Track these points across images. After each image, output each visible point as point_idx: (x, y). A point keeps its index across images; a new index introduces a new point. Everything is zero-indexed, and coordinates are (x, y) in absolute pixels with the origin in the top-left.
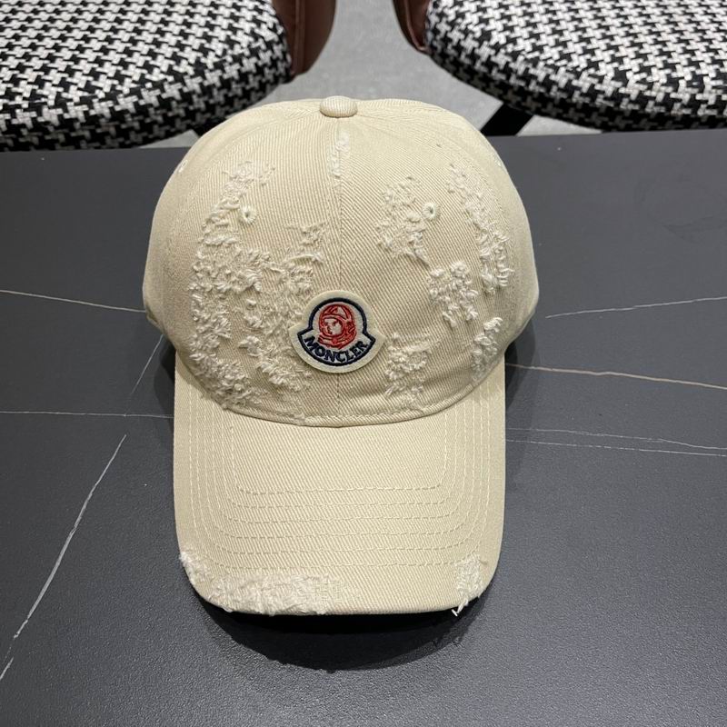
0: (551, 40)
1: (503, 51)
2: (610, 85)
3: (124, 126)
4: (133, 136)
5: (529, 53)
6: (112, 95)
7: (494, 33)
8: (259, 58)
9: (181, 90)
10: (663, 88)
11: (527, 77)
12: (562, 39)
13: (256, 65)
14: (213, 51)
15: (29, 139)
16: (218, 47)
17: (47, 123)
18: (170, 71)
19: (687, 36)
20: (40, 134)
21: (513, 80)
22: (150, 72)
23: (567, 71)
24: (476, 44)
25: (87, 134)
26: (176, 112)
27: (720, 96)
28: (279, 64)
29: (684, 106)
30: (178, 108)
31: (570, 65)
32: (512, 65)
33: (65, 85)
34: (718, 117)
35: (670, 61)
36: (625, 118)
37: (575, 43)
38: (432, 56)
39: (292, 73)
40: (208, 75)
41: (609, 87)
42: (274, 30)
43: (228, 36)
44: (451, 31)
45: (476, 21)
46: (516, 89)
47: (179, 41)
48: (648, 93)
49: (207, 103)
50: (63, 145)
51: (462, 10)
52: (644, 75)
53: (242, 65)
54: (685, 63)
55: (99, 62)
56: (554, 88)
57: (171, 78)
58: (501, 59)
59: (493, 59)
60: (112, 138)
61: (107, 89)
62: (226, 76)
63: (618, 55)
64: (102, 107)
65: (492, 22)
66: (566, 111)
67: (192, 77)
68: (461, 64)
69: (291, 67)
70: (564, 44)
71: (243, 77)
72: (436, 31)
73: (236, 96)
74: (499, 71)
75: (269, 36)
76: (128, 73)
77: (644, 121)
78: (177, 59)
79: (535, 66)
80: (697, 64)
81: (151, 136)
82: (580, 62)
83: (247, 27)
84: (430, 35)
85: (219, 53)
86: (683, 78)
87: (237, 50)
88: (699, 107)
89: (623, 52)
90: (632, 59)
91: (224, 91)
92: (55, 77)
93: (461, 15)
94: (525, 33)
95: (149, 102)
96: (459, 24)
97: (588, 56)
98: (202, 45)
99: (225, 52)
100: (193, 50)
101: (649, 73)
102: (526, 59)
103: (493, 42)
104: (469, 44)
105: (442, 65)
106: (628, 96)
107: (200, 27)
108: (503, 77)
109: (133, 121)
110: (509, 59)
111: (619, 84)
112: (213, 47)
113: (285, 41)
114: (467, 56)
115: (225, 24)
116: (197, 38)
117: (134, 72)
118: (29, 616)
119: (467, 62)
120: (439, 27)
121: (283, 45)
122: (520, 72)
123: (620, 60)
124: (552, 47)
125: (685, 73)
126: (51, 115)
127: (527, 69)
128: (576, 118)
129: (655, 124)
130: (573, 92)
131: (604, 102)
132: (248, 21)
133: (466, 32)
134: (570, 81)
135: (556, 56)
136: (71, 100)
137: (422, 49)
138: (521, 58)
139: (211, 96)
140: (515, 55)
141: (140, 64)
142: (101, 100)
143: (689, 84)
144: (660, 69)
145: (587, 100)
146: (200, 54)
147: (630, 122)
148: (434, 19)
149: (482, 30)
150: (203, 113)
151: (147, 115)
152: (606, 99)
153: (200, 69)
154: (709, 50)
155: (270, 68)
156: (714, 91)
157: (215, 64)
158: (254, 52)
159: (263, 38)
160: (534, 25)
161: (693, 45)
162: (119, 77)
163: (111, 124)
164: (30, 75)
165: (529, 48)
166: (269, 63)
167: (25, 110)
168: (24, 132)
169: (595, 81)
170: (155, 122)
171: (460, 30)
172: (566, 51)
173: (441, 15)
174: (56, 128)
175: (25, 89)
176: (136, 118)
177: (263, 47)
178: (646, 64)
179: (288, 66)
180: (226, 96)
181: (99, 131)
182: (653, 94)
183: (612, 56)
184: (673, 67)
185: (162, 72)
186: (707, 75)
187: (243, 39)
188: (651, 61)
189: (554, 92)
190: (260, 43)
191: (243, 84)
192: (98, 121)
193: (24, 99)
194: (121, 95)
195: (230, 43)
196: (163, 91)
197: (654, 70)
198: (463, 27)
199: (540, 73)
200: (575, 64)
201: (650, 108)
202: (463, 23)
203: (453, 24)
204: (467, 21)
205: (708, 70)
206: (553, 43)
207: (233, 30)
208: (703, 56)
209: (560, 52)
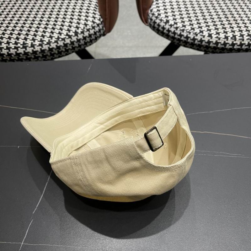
1: (173, 27)
2: (206, 38)
3: (53, 53)
4: (55, 56)
6: (49, 43)
7: (170, 21)
8: (95, 29)
9: (70, 41)
10: (223, 40)
11: (181, 35)
12: (192, 23)
13: (94, 32)
14: (80, 28)
15: (22, 57)
16: (82, 26)
17: (28, 52)
18: (67, 35)
19: (231, 22)
20: (26, 56)
21: (176, 36)
23: (193, 34)
24: (164, 24)
25: (41, 55)
27: (241, 42)
28: (101, 31)
29: (230, 45)
30: (70, 46)
31: (194, 32)
32: (176, 31)
33: (34, 40)
34: (241, 49)
35: (226, 31)
36: (211, 49)
37: (196, 24)
38: (150, 27)
39: (105, 33)
40: (79, 35)
42: (99, 20)
43: (85, 23)
44: (156, 19)
45: (164, 16)
46: (177, 39)
47: (69, 25)
48: (218, 41)
49: (79, 44)
50: (33, 59)
51: (160, 13)
52: (217, 35)
53: (90, 32)
54: (230, 31)
55: (44, 32)
57: (67, 37)
58: (172, 29)
59: (170, 29)
60: (49, 56)
61: (47, 41)
62: (84, 36)
63: (209, 29)
64: (46, 47)
65: (169, 17)
66: (193, 46)
67: (74, 36)
68: (160, 30)
69: (105, 31)
70: (192, 25)
71: (90, 36)
72: (151, 19)
73: (88, 42)
74: (172, 33)
75: (98, 22)
76: (54, 36)
77: (217, 50)
78: (69, 30)
79: (183, 32)
80: (234, 32)
81: (61, 55)
82: (197, 31)
83: (91, 19)
84: (149, 20)
85: (82, 28)
87: (88, 27)
88: (234, 46)
89: (211, 28)
90: (214, 30)
91: (84, 40)
92: (30, 37)
93: (159, 15)
94: (180, 21)
95: (60, 45)
96: (159, 18)
97: (200, 29)
98: (77, 26)
99: (84, 28)
100: (74, 27)
101: (219, 35)
103: (170, 24)
104: (162, 24)
105: (153, 30)
106: (212, 42)
107: (76, 19)
108: (173, 35)
109: (55, 51)
110: (175, 29)
111: (209, 38)
112: (80, 26)
113: (103, 23)
114: (161, 28)
115: (84, 18)
116: (75, 23)
117: (56, 35)
118: (37, 207)
119: (162, 30)
122: (179, 34)
124: (188, 26)
125: (230, 35)
126: (29, 50)
127: (181, 33)
128: (196, 48)
129: (221, 51)
130: (195, 40)
132: (91, 17)
133: (161, 20)
134: (194, 37)
135: (190, 29)
136: (36, 45)
137: (147, 24)
138: (179, 29)
139: (80, 42)
140: (177, 28)
141: (57, 32)
142: (46, 45)
143: (232, 38)
144: (223, 33)
145: (200, 43)
146: (76, 29)
147: (213, 50)
148: (151, 15)
149: (166, 20)
150: (77, 48)
151: (60, 49)
152: (206, 43)
153: (76, 33)
154: (238, 27)
155: (98, 32)
156: (239, 40)
157: (81, 32)
158: (93, 28)
159: (96, 23)
160: (183, 18)
161: (233, 25)
162: (51, 37)
163: (49, 52)
164: (22, 37)
165: (181, 26)
167: (21, 48)
168: (21, 55)
169: (202, 37)
170: (62, 51)
171: (159, 20)
172: (193, 27)
173: (153, 14)
174: (31, 54)
175: (21, 41)
176: (57, 50)
177: (96, 26)
178: (218, 32)
180: (85, 42)
181: (45, 54)
182: (220, 41)
184: (226, 33)
185: (64, 35)
187: (90, 23)
188: (220, 31)
189: (189, 40)
190: (95, 25)
191: (90, 38)
192: (44, 51)
193: (21, 45)
194: (52, 43)
195: (86, 25)
196: (65, 41)
198: (160, 18)
199: (185, 34)
200: (196, 31)
201: (219, 46)
202: (160, 17)
203: (157, 17)
204: (161, 17)
205: (237, 34)
206: (189, 24)
207: (87, 20)
208: (236, 29)
209: (191, 27)
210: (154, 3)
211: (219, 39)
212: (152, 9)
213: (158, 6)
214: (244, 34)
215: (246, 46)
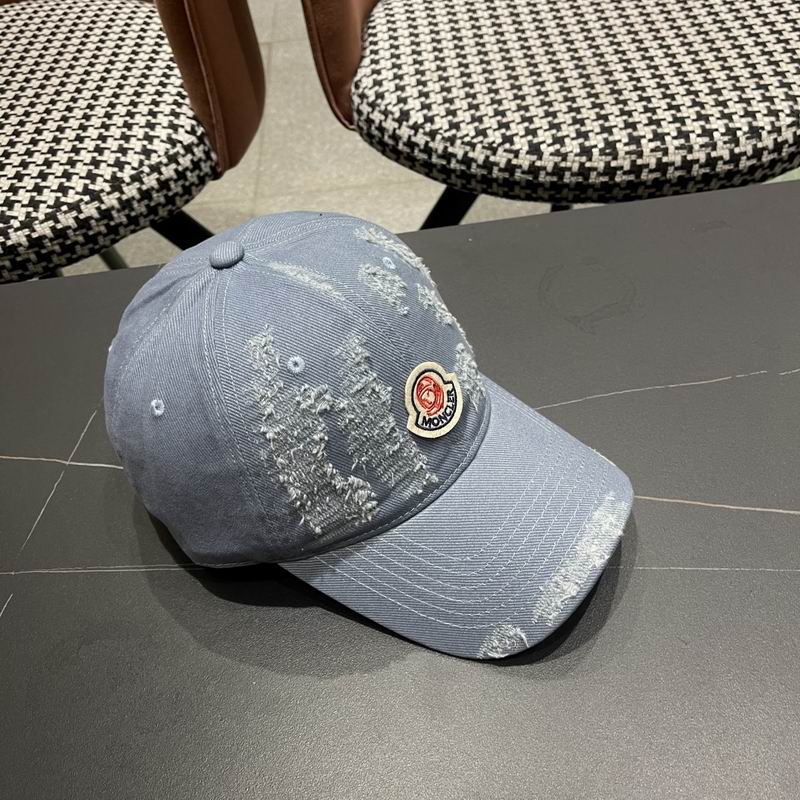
0: (467, 116)
1: (421, 131)
2: (526, 159)
3: (44, 251)
4: (55, 259)
5: (446, 131)
6: (27, 223)
7: (412, 113)
8: (178, 164)
9: (98, 209)
10: (577, 158)
11: (447, 156)
12: (478, 114)
13: (176, 171)
14: (129, 163)
16: (133, 159)
18: (86, 191)
19: (602, 99)
21: (434, 160)
22: (65, 195)
23: (484, 147)
24: (396, 125)
25: (7, 263)
26: (96, 229)
27: (635, 161)
28: (203, 165)
29: (600, 174)
30: (98, 226)
31: (487, 141)
32: (431, 145)
34: (636, 181)
35: (583, 129)
36: (546, 189)
37: (491, 117)
38: (361, 135)
39: (220, 169)
40: (125, 188)
41: (525, 161)
42: (192, 132)
43: (144, 146)
44: (372, 112)
45: (395, 101)
46: (439, 167)
47: (94, 158)
48: (563, 165)
49: (128, 216)
51: (381, 90)
52: (557, 146)
53: (160, 173)
54: (598, 130)
55: (14, 190)
56: (474, 165)
57: (87, 198)
58: (421, 139)
59: (413, 139)
60: (34, 264)
61: (22, 218)
62: (144, 188)
63: (532, 127)
64: (18, 236)
65: (410, 100)
67: (109, 193)
68: (387, 145)
69: (217, 164)
70: (480, 120)
71: (164, 185)
72: (360, 113)
73: (159, 204)
74: (421, 151)
75: (188, 139)
76: (42, 198)
77: (565, 191)
78: (91, 177)
79: (452, 144)
80: (609, 130)
81: (74, 256)
82: (495, 137)
83: (163, 133)
84: (356, 116)
85: (136, 165)
86: (596, 146)
87: (154, 159)
88: (615, 174)
89: (537, 123)
90: (546, 130)
91: (146, 202)
93: (380, 96)
94: (442, 110)
95: (66, 224)
96: (379, 106)
97: (503, 131)
98: (118, 158)
99: (141, 163)
100: (109, 165)
101: (563, 144)
102: (443, 138)
103: (411, 122)
104: (390, 125)
105: (371, 144)
106: (544, 168)
107: (116, 139)
108: (425, 157)
109: (53, 245)
110: (429, 139)
111: (534, 158)
112: (129, 160)
113: (207, 141)
114: (390, 137)
115: (141, 133)
116: (112, 152)
117: (49, 197)
119: (391, 142)
120: (361, 108)
121: (205, 144)
122: (440, 151)
123: (533, 132)
124: (468, 124)
125: (597, 141)
127: (446, 148)
128: (501, 192)
130: (492, 169)
131: (523, 176)
132: (164, 127)
133: (386, 113)
134: (487, 157)
135: (473, 133)
137: (352, 127)
138: (439, 137)
139: (133, 209)
140: (433, 134)
141: (55, 187)
142: (17, 230)
143: (602, 152)
144: (573, 139)
145: (507, 175)
146: (116, 169)
147: (553, 192)
148: (356, 100)
149: (401, 110)
150: (126, 226)
151: (66, 237)
152: (523, 172)
153: (116, 184)
154: (623, 113)
155: (192, 171)
156: (627, 156)
157: (132, 177)
158: (173, 159)
159: (181, 142)
160: (451, 101)
161: (608, 109)
162: (34, 204)
163: (30, 251)
165: (446, 127)
166: (191, 167)
169: (511, 156)
170: (76, 243)
171: (380, 111)
172: (482, 127)
173: (363, 96)
176: (55, 242)
177: (182, 151)
178: (560, 134)
179: (213, 164)
180: (147, 206)
181: (19, 259)
182: (569, 164)
183: (527, 129)
184: (585, 135)
185: (77, 193)
186: (620, 141)
187: (160, 147)
188: (565, 130)
189: (474, 169)
190: (179, 148)
191: (164, 192)
192: (16, 250)
194: (37, 222)
195: (147, 153)
196: (80, 212)
197: (567, 140)
198: (383, 108)
200: (490, 140)
201: (567, 178)
202: (382, 104)
203: (373, 105)
204: (386, 102)
205: (620, 136)
206: (469, 119)
207: (149, 138)
208: (616, 121)
209: (476, 128)
210: (366, 61)
211: (565, 157)
212: (360, 81)
213: (378, 67)
214: (642, 134)
215: (651, 171)
